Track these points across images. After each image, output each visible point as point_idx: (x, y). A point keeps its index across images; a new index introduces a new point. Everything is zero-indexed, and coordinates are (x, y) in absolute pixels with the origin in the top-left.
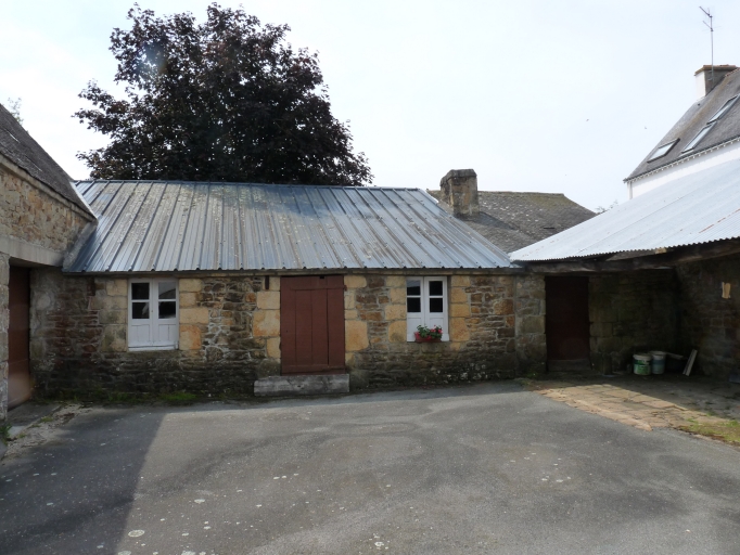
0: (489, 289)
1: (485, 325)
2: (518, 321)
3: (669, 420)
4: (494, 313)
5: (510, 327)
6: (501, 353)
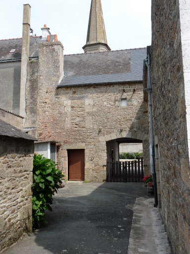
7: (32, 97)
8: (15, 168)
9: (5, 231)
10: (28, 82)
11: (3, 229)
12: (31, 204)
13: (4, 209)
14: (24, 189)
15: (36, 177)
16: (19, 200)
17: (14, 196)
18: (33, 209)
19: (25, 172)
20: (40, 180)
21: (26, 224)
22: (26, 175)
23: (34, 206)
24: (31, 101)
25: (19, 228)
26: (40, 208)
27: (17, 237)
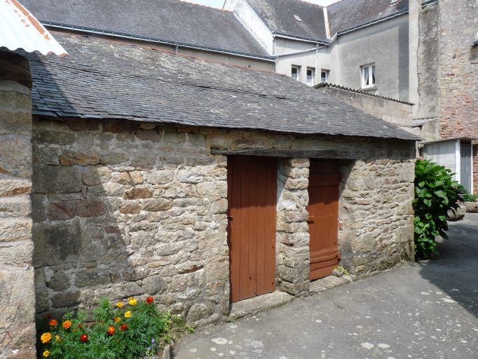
7: (428, 69)
8: (387, 177)
9: (375, 252)
10: (421, 45)
11: (373, 248)
12: (413, 225)
13: (373, 225)
14: (400, 204)
15: (418, 191)
16: (394, 218)
17: (386, 211)
18: (415, 233)
19: (402, 183)
20: (425, 194)
21: (405, 249)
22: (404, 187)
23: (417, 228)
24: (428, 75)
25: (395, 252)
26: (425, 232)
27: (392, 262)
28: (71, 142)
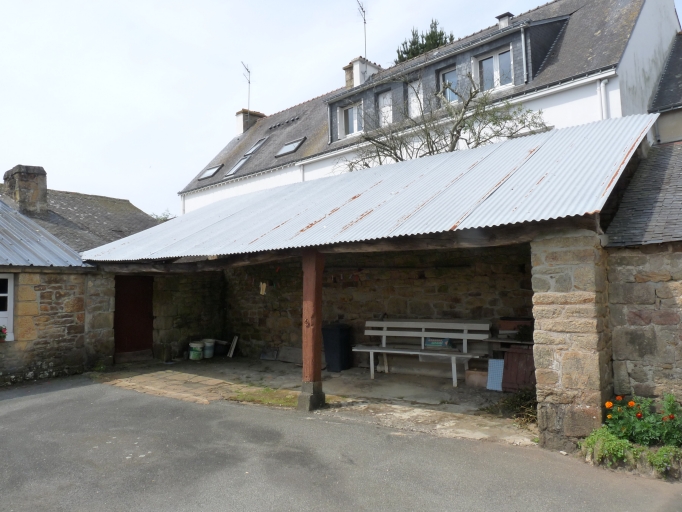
0: (60, 288)
1: (55, 323)
2: (88, 318)
3: (221, 393)
4: (65, 311)
5: (80, 323)
6: (70, 349)
28: (643, 263)
